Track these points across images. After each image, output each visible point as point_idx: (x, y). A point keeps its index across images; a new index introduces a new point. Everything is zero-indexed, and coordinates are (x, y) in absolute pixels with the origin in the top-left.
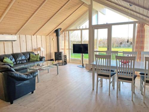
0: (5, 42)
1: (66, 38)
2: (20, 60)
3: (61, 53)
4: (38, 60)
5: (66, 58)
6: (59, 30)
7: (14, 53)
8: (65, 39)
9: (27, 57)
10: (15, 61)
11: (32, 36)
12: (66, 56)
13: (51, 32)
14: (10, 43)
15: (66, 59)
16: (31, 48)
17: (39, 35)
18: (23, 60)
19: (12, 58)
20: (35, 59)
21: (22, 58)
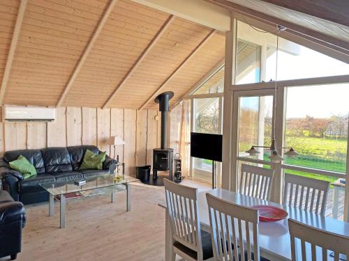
0: (30, 124)
1: (185, 116)
2: (57, 165)
3: (167, 152)
4: (98, 167)
5: (180, 165)
6: (168, 96)
7: (49, 146)
8: (183, 117)
9: (76, 157)
10: (45, 166)
11: (99, 109)
12: (180, 161)
13: (146, 102)
14: (41, 126)
15: (180, 169)
16: (93, 136)
17: (118, 108)
18: (64, 164)
19: (37, 160)
20: (93, 165)
21: (61, 160)
